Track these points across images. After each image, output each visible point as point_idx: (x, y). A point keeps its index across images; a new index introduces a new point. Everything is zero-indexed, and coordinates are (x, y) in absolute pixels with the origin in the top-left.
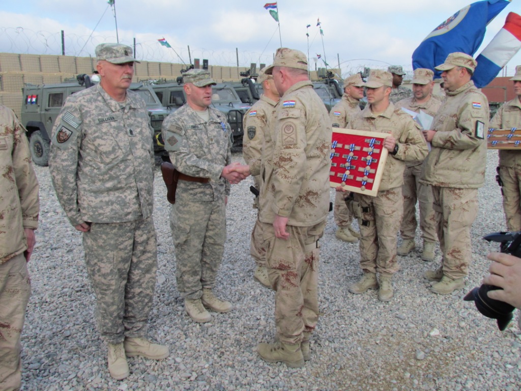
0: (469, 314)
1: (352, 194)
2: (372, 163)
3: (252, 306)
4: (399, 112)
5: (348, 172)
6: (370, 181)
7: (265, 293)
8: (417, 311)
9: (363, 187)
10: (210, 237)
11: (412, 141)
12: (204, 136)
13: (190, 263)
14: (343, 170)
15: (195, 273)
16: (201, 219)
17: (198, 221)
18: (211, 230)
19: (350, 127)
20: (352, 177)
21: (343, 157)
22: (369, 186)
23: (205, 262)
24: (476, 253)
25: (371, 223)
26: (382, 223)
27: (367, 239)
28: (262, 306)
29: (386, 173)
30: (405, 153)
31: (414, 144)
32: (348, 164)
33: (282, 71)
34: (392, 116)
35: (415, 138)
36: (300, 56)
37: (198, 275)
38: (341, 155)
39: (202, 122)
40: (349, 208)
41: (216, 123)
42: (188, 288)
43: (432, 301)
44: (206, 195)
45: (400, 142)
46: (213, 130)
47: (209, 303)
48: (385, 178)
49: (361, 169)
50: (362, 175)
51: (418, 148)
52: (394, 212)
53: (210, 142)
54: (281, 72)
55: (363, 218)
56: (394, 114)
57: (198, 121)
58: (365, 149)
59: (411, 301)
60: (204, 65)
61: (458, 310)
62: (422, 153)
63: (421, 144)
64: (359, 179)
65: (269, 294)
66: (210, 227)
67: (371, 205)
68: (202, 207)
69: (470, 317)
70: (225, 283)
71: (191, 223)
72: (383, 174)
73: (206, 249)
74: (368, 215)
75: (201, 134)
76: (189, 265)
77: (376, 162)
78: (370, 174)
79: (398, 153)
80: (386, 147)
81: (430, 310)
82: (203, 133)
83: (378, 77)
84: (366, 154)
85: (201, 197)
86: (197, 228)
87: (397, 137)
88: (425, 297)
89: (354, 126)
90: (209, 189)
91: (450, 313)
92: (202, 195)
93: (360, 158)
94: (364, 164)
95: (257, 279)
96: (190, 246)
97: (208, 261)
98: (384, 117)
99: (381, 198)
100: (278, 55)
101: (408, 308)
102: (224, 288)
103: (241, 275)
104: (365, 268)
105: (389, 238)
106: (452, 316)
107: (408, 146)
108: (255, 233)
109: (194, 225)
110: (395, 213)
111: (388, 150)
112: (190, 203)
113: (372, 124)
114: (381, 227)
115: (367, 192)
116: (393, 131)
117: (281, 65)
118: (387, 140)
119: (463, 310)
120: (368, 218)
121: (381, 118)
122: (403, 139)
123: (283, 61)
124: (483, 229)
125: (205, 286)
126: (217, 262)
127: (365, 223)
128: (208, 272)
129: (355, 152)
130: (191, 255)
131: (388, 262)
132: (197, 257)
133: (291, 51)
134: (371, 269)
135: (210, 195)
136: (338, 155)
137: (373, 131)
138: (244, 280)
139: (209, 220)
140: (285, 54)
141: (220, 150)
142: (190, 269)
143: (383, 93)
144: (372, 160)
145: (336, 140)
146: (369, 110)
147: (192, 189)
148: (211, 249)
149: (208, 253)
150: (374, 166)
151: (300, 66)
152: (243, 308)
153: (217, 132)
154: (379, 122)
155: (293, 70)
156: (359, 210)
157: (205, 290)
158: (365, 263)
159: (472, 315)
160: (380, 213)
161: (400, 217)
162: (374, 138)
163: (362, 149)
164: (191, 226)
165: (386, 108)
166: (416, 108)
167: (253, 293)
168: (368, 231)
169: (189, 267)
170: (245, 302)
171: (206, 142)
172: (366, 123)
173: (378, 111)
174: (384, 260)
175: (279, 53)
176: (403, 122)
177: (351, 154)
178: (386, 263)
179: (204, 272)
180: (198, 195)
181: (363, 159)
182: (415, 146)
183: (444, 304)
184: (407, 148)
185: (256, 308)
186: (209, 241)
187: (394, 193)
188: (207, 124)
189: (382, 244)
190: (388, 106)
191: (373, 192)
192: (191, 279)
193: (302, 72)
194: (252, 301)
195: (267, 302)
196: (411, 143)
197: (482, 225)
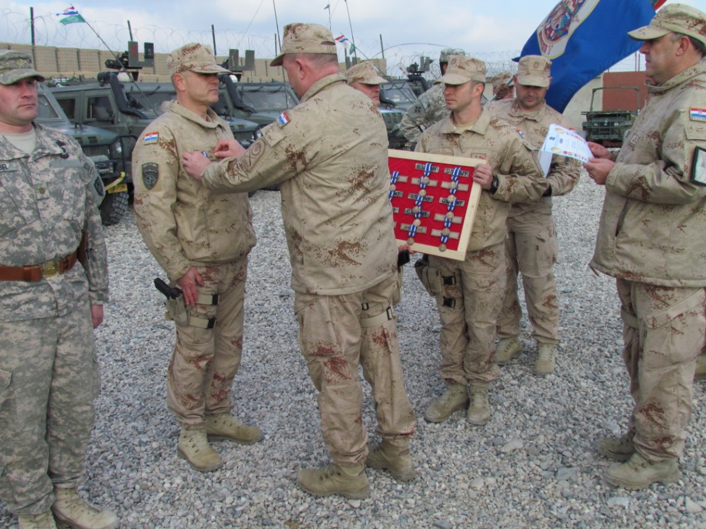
0: (571, 509)
1: (426, 256)
2: (455, 207)
3: (160, 514)
4: (497, 124)
5: (417, 222)
6: (454, 235)
7: (192, 485)
8: (476, 508)
9: (443, 246)
10: (61, 390)
11: (521, 170)
12: (21, 185)
13: (20, 446)
14: (410, 219)
15: (33, 464)
16: (35, 356)
17: (27, 360)
18: (61, 375)
19: (422, 149)
20: (424, 230)
21: (409, 197)
22: (453, 244)
23: (56, 437)
24: (587, 377)
25: (458, 303)
26: (474, 301)
27: (452, 328)
28: (180, 513)
29: (480, 223)
30: (509, 190)
31: (524, 174)
32: (417, 209)
33: (300, 61)
34: (487, 130)
35: (525, 165)
36: (324, 33)
37: (40, 466)
38: (405, 195)
39: (17, 156)
40: (421, 278)
41: (54, 156)
42: (21, 494)
43: (506, 484)
44: (40, 305)
45: (502, 173)
46: (46, 171)
47: (69, 516)
48: (477, 230)
49: (439, 217)
50: (440, 226)
51: (530, 182)
52: (492, 283)
53: (39, 196)
54: (298, 63)
55: (444, 294)
56: (491, 127)
57: (9, 153)
58: (445, 185)
59: (466, 486)
60: (146, 52)
61: (551, 501)
62: (536, 189)
63: (534, 174)
64: (436, 233)
65: (199, 485)
66: (60, 370)
67: (457, 273)
68: (35, 331)
69: (572, 516)
70: (119, 465)
71: (13, 367)
72: (475, 225)
73: (55, 414)
74: (452, 289)
75: (14, 180)
76: (17, 450)
77: (463, 204)
78: (453, 224)
79: (498, 191)
80: (477, 182)
81: (499, 505)
82: (20, 180)
83: (460, 67)
84: (446, 192)
85: (30, 310)
86: (28, 374)
87: (495, 164)
88: (493, 475)
89: (428, 147)
90: (47, 293)
91: (536, 510)
92: (31, 306)
93: (436, 199)
94: (444, 209)
95: (182, 454)
96: (15, 412)
97: (62, 436)
98: (474, 133)
99: (472, 262)
100: (289, 36)
101: (459, 503)
102: (115, 476)
103: (155, 445)
104: (449, 377)
105: (484, 326)
106: (540, 516)
107: (514, 178)
108: (175, 368)
109: (19, 369)
110: (494, 285)
111: (482, 186)
112: (6, 325)
113: (456, 144)
114: (473, 308)
115: (449, 254)
116: (489, 154)
117: (296, 51)
118: (479, 169)
119: (560, 501)
120: (453, 294)
121: (469, 134)
122: (506, 168)
123: (299, 44)
124: (600, 329)
125: (59, 485)
126: (81, 436)
127: (448, 302)
128: (65, 456)
129: (429, 189)
130: (18, 431)
131: (482, 363)
132: (32, 433)
133: (308, 27)
134: (458, 378)
135: (49, 304)
136: (401, 194)
137: (457, 155)
138: (160, 455)
139: (56, 356)
140: (301, 33)
141: (64, 210)
142: (20, 458)
143: (471, 92)
144: (457, 203)
145: (396, 170)
146: (450, 122)
147: (10, 296)
148: (64, 412)
149: (61, 421)
150: (461, 211)
151: (325, 49)
152: (143, 520)
153: (56, 174)
154: (467, 141)
155: (316, 56)
156: (439, 282)
157: (60, 492)
158: (448, 368)
159: (575, 512)
160: (471, 286)
161: (502, 291)
162: (458, 166)
163: (439, 184)
164: (13, 373)
165: (478, 117)
166: (520, 120)
167: (167, 485)
168: (452, 316)
169: (18, 454)
170: (148, 508)
171: (27, 197)
172: (446, 143)
173: (463, 123)
174: (477, 360)
175: (290, 34)
176: (504, 139)
177: (423, 192)
178: (479, 365)
179: (56, 458)
180: (24, 307)
181: (441, 200)
182: (525, 179)
183: (526, 490)
184: (512, 183)
185: (167, 520)
186: (60, 397)
187: (492, 254)
188: (30, 160)
189: (475, 336)
190: (480, 114)
191: (459, 254)
192: (26, 477)
193: (329, 57)
194: (162, 505)
195: (192, 504)
196: (519, 173)
197: (599, 322)
